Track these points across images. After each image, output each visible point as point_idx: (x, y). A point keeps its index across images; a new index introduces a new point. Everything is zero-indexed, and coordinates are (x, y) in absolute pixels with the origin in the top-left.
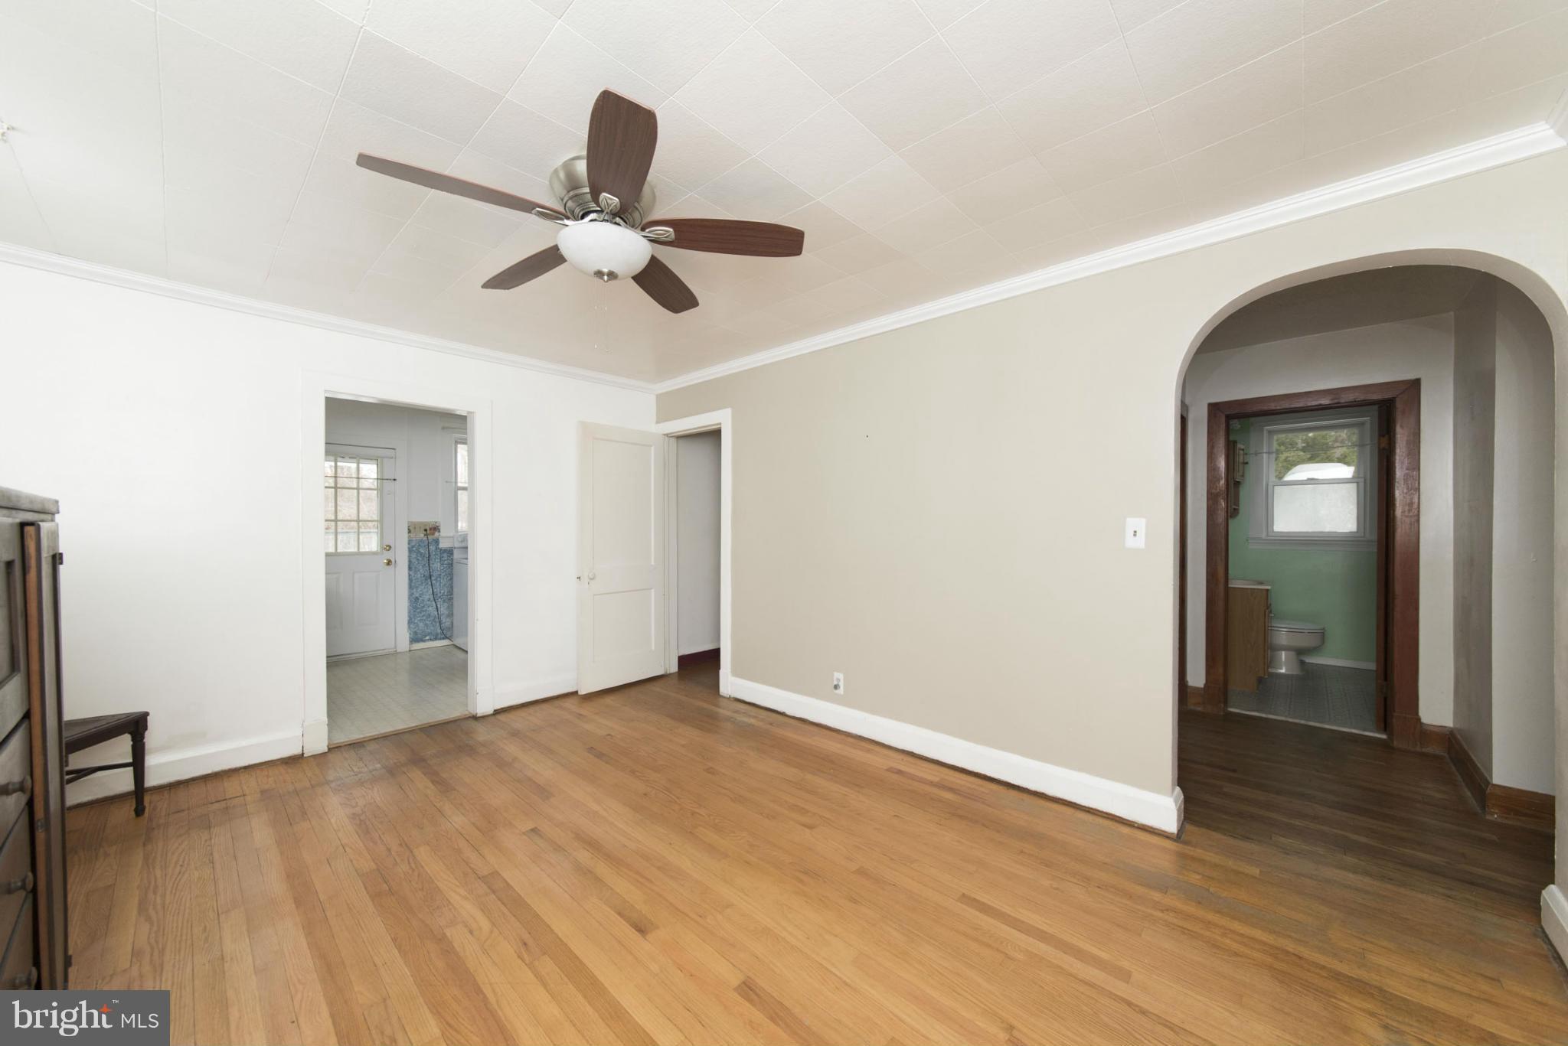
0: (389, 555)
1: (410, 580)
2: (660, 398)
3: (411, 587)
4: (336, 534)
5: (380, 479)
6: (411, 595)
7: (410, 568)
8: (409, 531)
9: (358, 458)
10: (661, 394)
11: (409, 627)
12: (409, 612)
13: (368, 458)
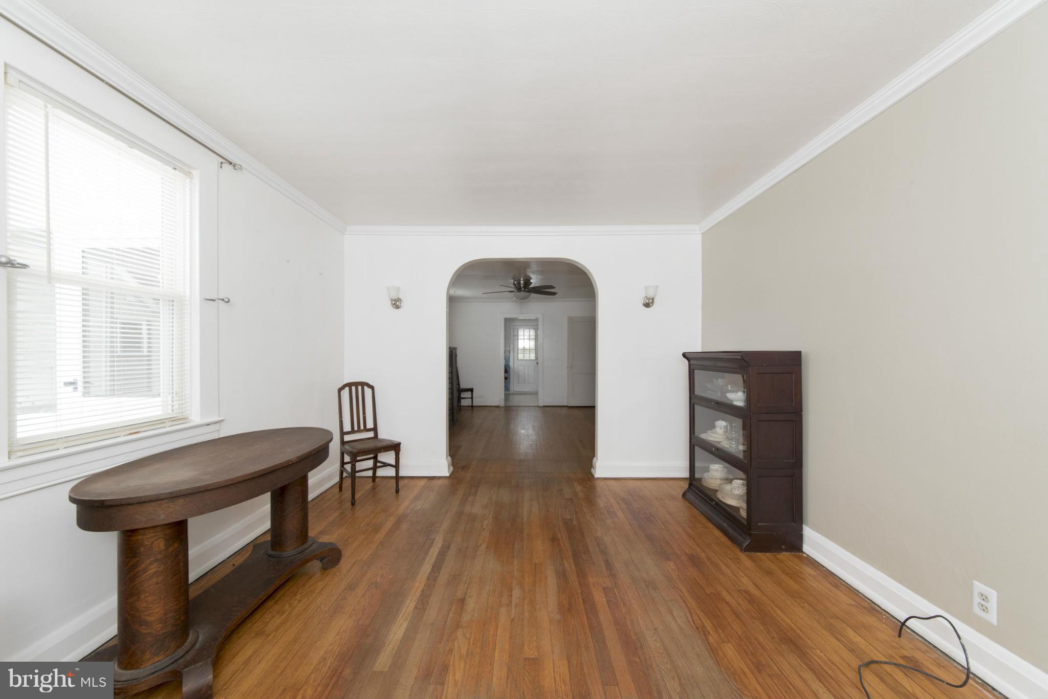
0: (537, 361)
4: (523, 354)
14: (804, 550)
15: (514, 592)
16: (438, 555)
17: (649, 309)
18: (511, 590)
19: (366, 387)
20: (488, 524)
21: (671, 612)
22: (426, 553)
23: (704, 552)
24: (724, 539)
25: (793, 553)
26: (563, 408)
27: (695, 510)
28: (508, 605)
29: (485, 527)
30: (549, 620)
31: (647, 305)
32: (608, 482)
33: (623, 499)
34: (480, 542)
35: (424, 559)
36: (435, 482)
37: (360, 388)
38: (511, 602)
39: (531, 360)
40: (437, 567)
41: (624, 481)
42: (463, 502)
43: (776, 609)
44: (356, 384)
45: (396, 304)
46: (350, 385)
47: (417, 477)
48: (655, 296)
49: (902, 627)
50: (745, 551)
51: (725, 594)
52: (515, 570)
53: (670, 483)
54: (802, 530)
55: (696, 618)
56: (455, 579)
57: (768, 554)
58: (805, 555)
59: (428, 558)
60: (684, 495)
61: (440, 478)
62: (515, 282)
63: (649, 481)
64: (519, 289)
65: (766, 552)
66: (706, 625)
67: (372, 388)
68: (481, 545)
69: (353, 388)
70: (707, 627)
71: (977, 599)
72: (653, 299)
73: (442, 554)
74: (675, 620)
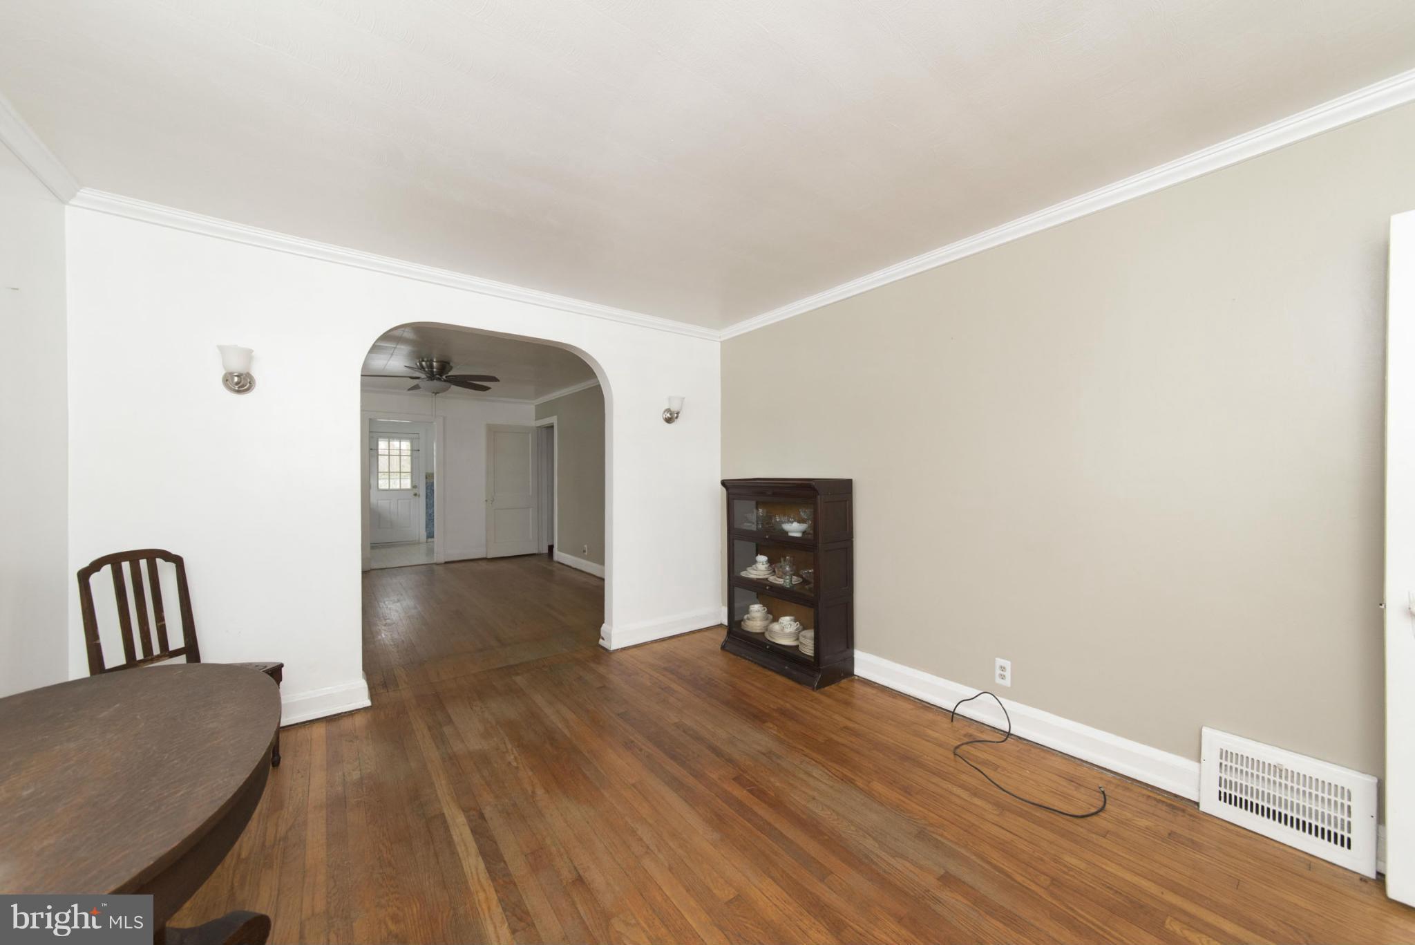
0: (415, 491)
1: (427, 505)
2: (537, 407)
3: (427, 508)
4: (389, 479)
5: (412, 450)
6: (427, 513)
7: (426, 498)
8: (426, 478)
9: (400, 439)
10: (538, 405)
11: (426, 531)
12: (426, 521)
13: (406, 439)
14: (855, 673)
15: (639, 833)
16: (473, 836)
17: (669, 425)
18: (633, 832)
19: (159, 561)
20: (515, 758)
21: (810, 775)
22: (450, 843)
23: (787, 702)
24: (791, 683)
25: (848, 679)
26: (480, 562)
27: (743, 660)
28: (647, 853)
29: (515, 764)
30: (712, 844)
31: (669, 420)
32: (631, 652)
33: (665, 669)
34: (529, 789)
35: (454, 853)
36: (346, 724)
37: (143, 563)
38: (648, 848)
39: (403, 490)
40: (491, 855)
41: (647, 647)
42: (440, 740)
43: (876, 734)
44: (133, 557)
45: (241, 383)
46: (115, 560)
47: (297, 724)
48: (681, 410)
49: (952, 715)
50: (817, 689)
51: (835, 738)
52: (615, 805)
53: (698, 636)
54: (853, 654)
55: (833, 771)
56: (538, 858)
57: (833, 686)
58: (856, 678)
59: (460, 849)
60: (723, 648)
61: (351, 714)
62: (424, 363)
63: (674, 640)
64: (431, 377)
65: (831, 685)
66: (845, 773)
67: (178, 561)
68: (533, 792)
69: (126, 566)
70: (848, 774)
71: (998, 672)
72: (678, 413)
73: (481, 832)
74: (821, 781)
